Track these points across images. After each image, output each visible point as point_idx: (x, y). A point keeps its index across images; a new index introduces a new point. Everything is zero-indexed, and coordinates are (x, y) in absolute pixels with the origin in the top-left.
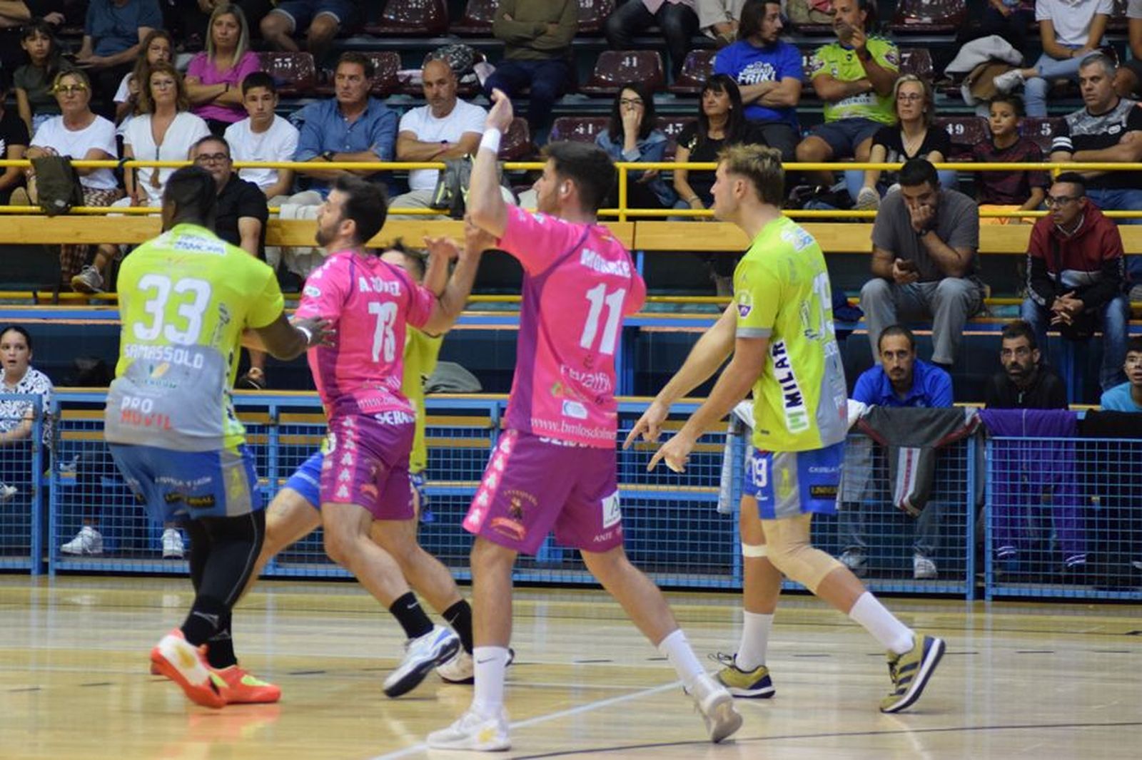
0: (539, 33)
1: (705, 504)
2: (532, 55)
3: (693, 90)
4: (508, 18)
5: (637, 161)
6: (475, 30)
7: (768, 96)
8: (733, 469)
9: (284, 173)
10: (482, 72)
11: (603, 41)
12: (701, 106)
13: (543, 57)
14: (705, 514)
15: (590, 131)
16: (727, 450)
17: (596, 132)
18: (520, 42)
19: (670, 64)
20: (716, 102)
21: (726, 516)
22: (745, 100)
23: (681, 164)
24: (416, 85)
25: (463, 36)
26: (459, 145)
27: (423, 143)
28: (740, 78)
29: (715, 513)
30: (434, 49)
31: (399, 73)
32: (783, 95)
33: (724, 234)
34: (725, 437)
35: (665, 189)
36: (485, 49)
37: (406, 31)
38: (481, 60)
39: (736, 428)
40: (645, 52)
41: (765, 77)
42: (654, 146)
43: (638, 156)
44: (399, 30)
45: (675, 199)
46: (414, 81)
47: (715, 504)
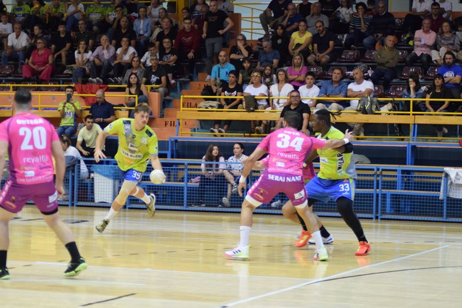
0: (388, 62)
1: (436, 197)
2: (385, 68)
3: (430, 78)
4: (379, 57)
5: (415, 98)
6: (368, 61)
7: (451, 81)
8: (444, 187)
9: (315, 101)
10: (370, 73)
11: (404, 64)
12: (434, 83)
13: (387, 69)
14: (436, 200)
15: (401, 89)
16: (443, 181)
17: (403, 90)
18: (382, 64)
19: (423, 70)
20: (438, 82)
21: (442, 200)
22: (446, 82)
23: (428, 99)
24: (352, 76)
25: (364, 62)
26: (365, 92)
27: (354, 92)
28: (444, 76)
29: (439, 200)
30: (356, 66)
31: (346, 73)
32: (456, 80)
33: (440, 120)
34: (442, 178)
35: (423, 106)
36: (371, 66)
37: (348, 61)
38: (370, 69)
39: (445, 175)
40: (417, 67)
41: (451, 75)
42: (420, 94)
43: (415, 96)
44: (346, 61)
45: (426, 109)
46: (351, 75)
47: (439, 197)
